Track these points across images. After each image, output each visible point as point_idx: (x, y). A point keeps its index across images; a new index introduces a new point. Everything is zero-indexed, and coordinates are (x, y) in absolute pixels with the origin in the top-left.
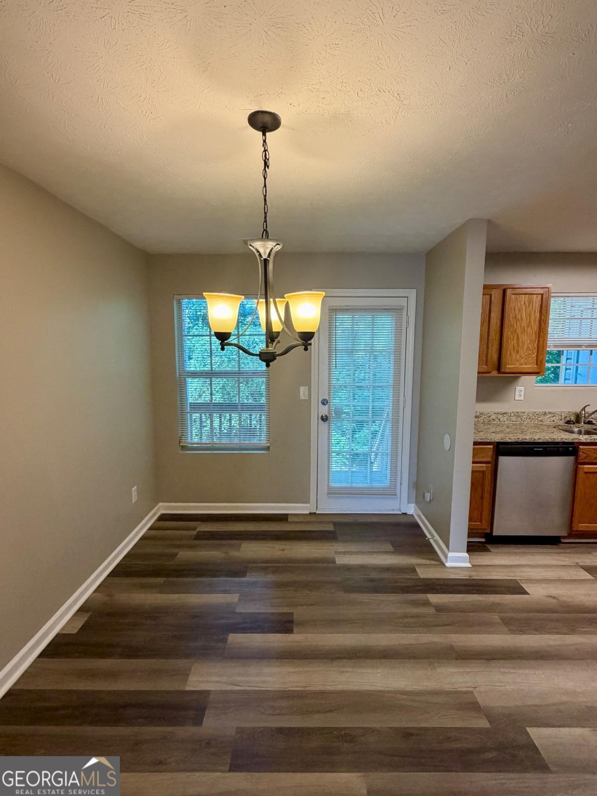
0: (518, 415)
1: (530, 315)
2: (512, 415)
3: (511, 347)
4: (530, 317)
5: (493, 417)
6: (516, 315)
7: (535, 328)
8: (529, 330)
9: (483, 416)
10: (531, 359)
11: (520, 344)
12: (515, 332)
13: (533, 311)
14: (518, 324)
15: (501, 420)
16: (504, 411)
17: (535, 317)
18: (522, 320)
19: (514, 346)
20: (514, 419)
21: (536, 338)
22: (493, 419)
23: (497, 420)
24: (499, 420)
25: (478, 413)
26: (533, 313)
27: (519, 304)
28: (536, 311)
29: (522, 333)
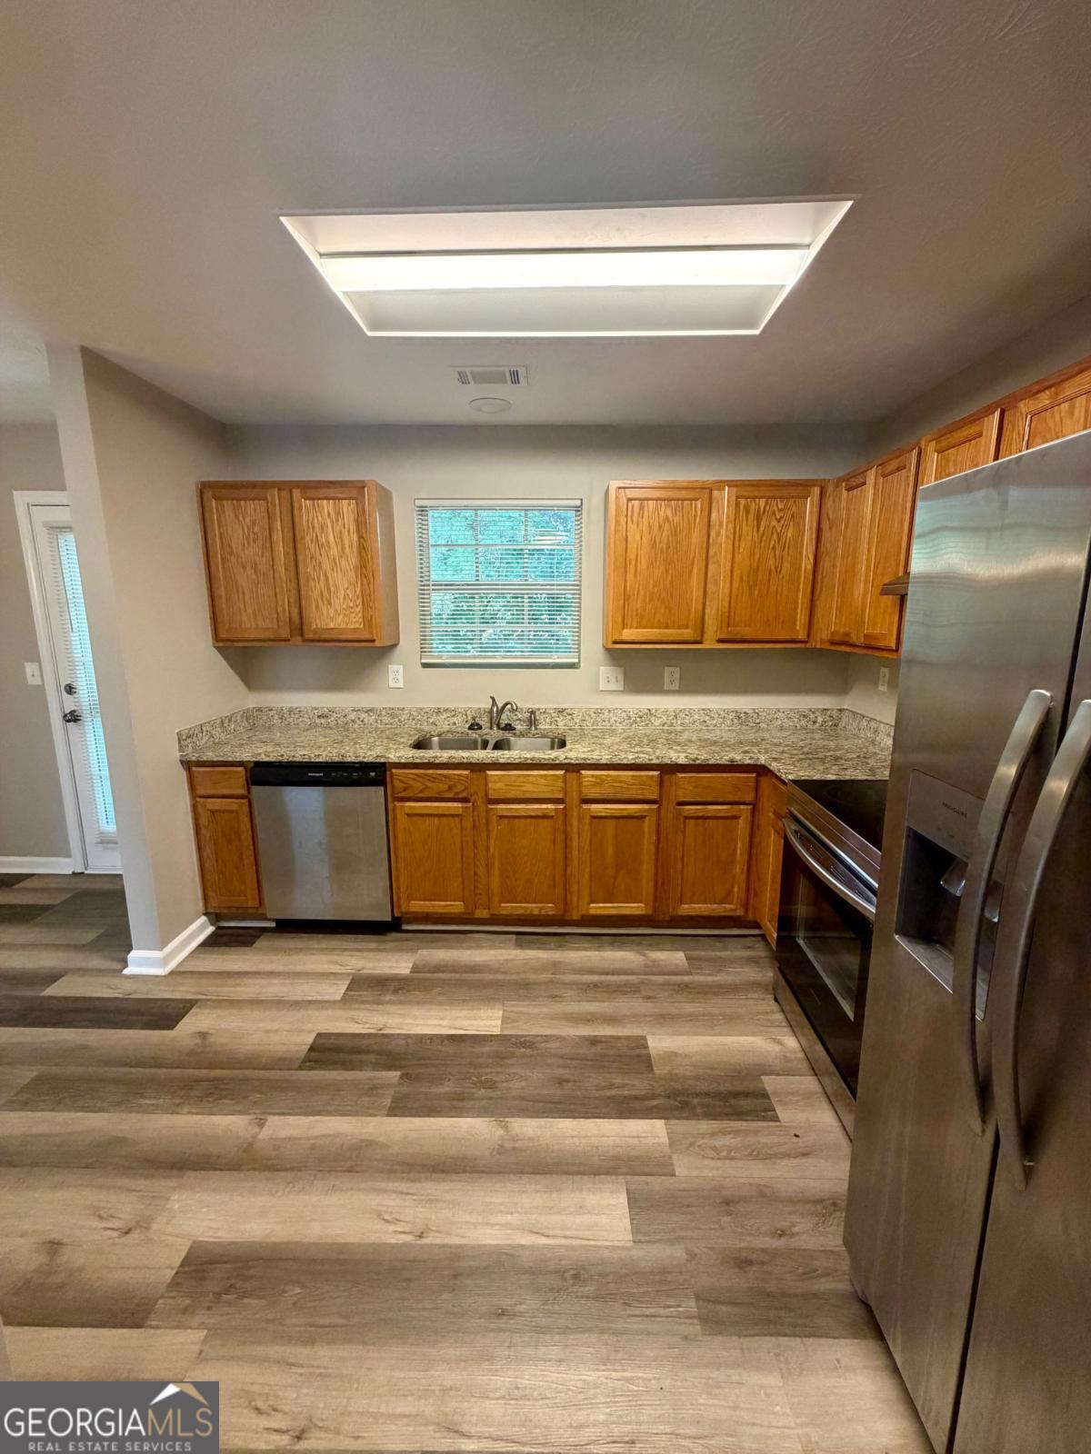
0: (392, 713)
1: (341, 538)
2: (383, 713)
3: (316, 594)
4: (342, 541)
5: (352, 716)
6: (317, 536)
7: (353, 561)
8: (343, 563)
9: (334, 714)
10: (354, 615)
11: (332, 589)
12: (320, 568)
13: (346, 530)
14: (323, 552)
15: (366, 720)
16: (369, 706)
17: (351, 541)
18: (329, 547)
19: (321, 592)
20: (386, 720)
21: (357, 577)
22: (353, 721)
23: (358, 722)
24: (362, 721)
25: (325, 709)
26: (346, 533)
27: (320, 518)
28: (351, 530)
29: (333, 569)
